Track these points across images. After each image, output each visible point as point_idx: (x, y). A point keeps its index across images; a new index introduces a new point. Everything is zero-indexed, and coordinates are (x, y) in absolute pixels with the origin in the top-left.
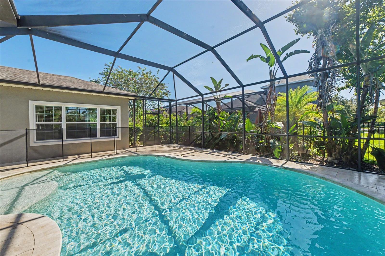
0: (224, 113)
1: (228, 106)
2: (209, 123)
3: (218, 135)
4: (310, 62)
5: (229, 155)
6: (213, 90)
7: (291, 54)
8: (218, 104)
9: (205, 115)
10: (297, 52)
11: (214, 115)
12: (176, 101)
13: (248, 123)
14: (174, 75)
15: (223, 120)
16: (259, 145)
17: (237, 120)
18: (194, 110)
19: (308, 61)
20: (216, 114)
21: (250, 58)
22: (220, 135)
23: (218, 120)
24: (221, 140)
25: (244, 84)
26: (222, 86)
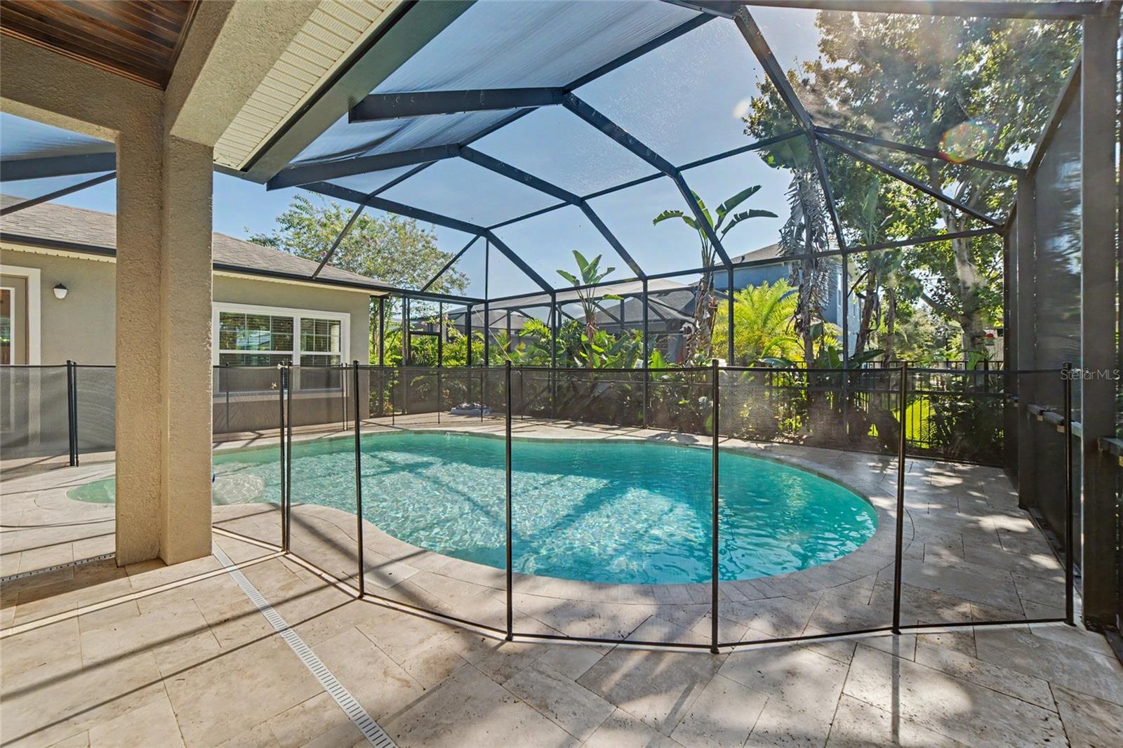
0: (604, 336)
1: (613, 317)
2: (568, 358)
3: (587, 389)
4: (783, 231)
5: (614, 429)
6: (578, 281)
7: (744, 216)
8: (589, 313)
9: (557, 340)
10: (754, 213)
11: (579, 339)
12: (486, 302)
13: (657, 361)
14: (490, 243)
15: (600, 354)
16: (679, 410)
17: (633, 353)
18: (530, 326)
19: (780, 231)
20: (584, 338)
21: (661, 218)
22: (594, 386)
23: (588, 353)
24: (596, 399)
25: (647, 275)
26: (601, 270)
